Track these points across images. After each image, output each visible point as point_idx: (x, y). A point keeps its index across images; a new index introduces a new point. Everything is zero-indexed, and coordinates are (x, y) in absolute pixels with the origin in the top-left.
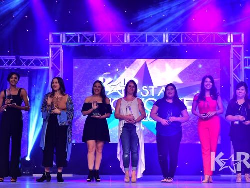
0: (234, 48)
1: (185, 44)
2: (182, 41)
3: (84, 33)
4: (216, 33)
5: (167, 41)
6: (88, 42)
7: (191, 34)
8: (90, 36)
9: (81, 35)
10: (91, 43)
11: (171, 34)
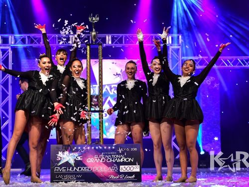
0: (172, 49)
1: (127, 45)
2: (124, 43)
3: (32, 35)
4: (155, 35)
5: (110, 43)
6: (36, 43)
7: (132, 36)
8: (37, 38)
9: (29, 37)
10: (38, 45)
11: (114, 36)
